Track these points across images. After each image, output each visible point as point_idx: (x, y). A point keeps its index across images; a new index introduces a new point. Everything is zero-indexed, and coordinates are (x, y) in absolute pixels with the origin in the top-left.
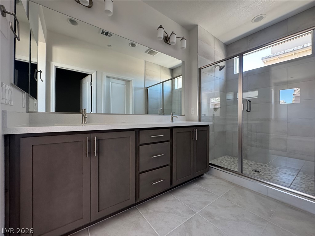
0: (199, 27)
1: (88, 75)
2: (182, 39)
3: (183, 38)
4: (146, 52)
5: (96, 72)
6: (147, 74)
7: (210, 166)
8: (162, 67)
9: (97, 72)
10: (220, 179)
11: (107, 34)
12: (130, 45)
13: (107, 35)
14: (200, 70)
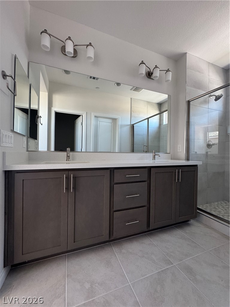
0: (187, 55)
1: (80, 116)
2: (166, 72)
3: (168, 71)
4: (131, 90)
5: (86, 113)
6: (133, 111)
8: (149, 103)
12: (116, 84)
13: (95, 79)
14: (189, 102)
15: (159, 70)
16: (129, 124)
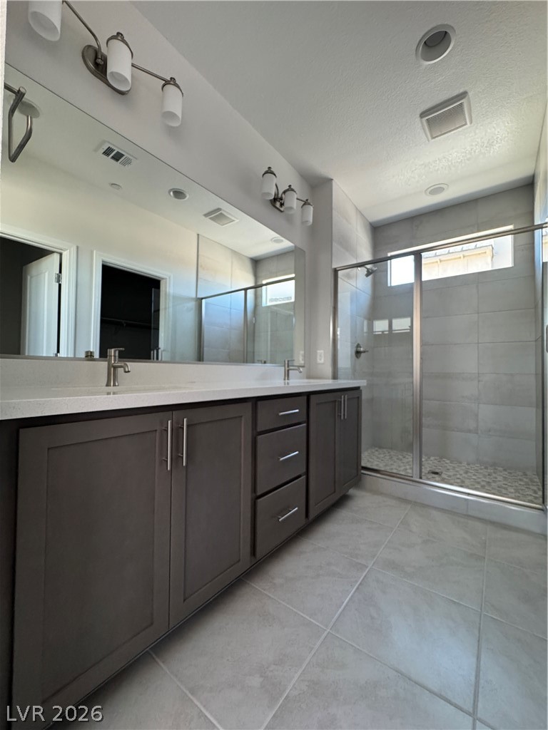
1: (53, 252)
2: (304, 204)
3: (306, 203)
4: (206, 215)
5: (75, 248)
6: (201, 266)
7: (363, 471)
8: (235, 254)
9: (78, 248)
10: (381, 494)
11: (118, 157)
12: (172, 193)
13: (117, 160)
14: (336, 271)
15: (296, 196)
16: (194, 296)
